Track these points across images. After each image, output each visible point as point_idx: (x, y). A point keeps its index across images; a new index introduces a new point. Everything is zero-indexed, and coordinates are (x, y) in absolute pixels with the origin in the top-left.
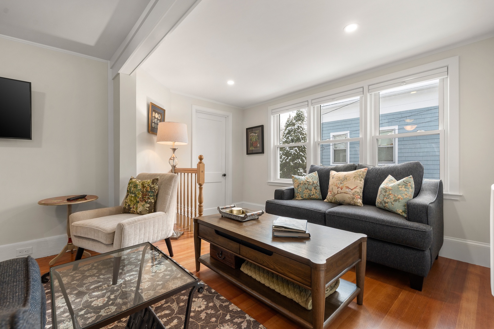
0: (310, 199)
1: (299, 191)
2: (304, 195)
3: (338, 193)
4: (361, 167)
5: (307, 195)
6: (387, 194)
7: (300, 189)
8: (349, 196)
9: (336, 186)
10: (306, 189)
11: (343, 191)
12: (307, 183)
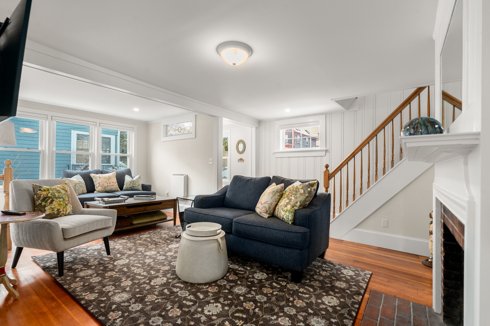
0: (83, 194)
1: (76, 189)
2: (80, 191)
3: (108, 186)
5: (81, 191)
6: (135, 183)
7: (77, 188)
8: (115, 186)
9: (105, 182)
10: (81, 187)
11: (111, 185)
12: (80, 182)
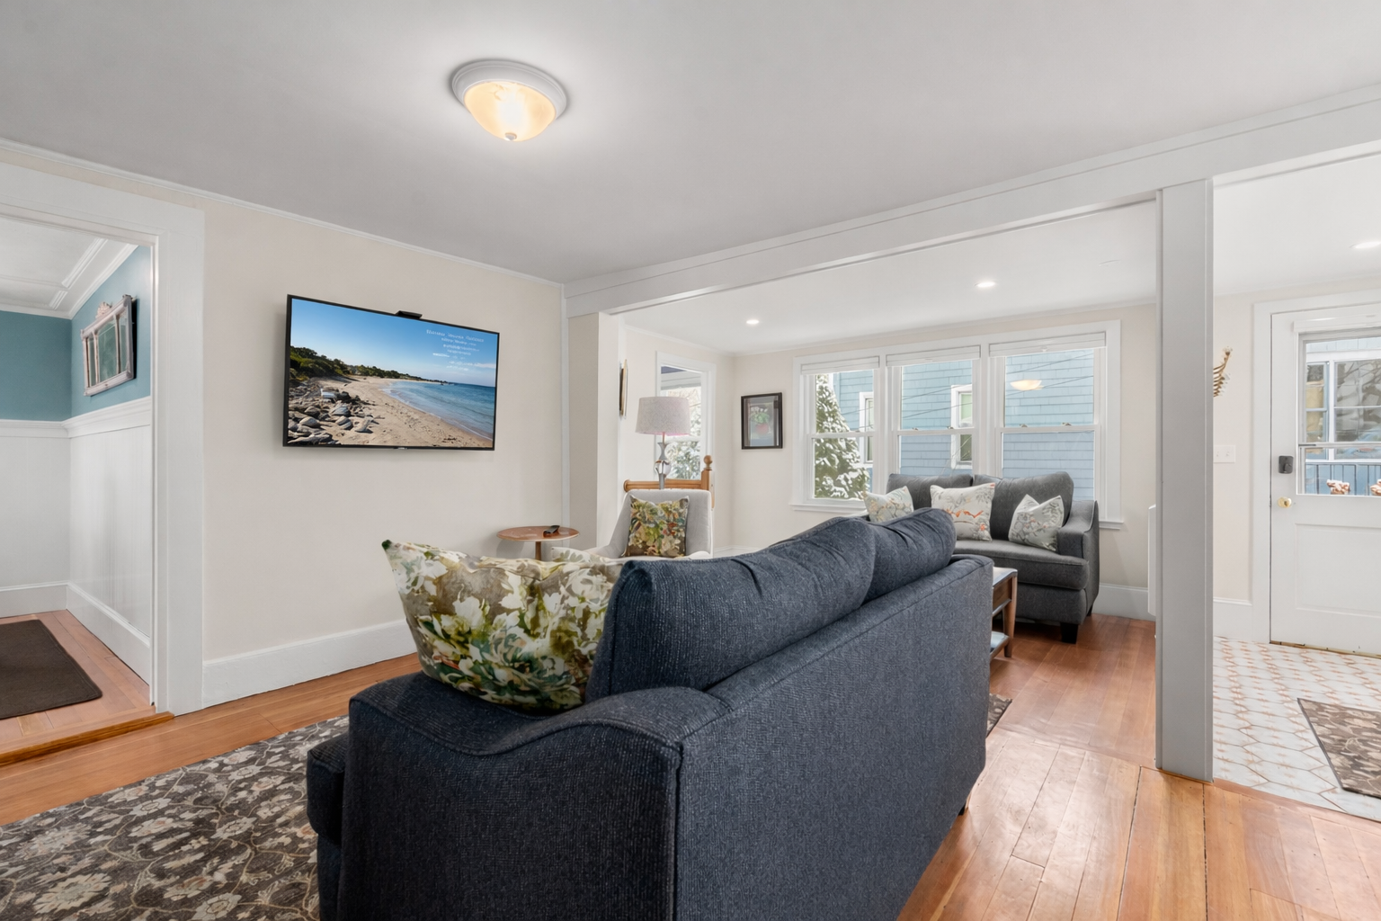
4: (982, 480)
6: (1026, 522)
8: (970, 525)
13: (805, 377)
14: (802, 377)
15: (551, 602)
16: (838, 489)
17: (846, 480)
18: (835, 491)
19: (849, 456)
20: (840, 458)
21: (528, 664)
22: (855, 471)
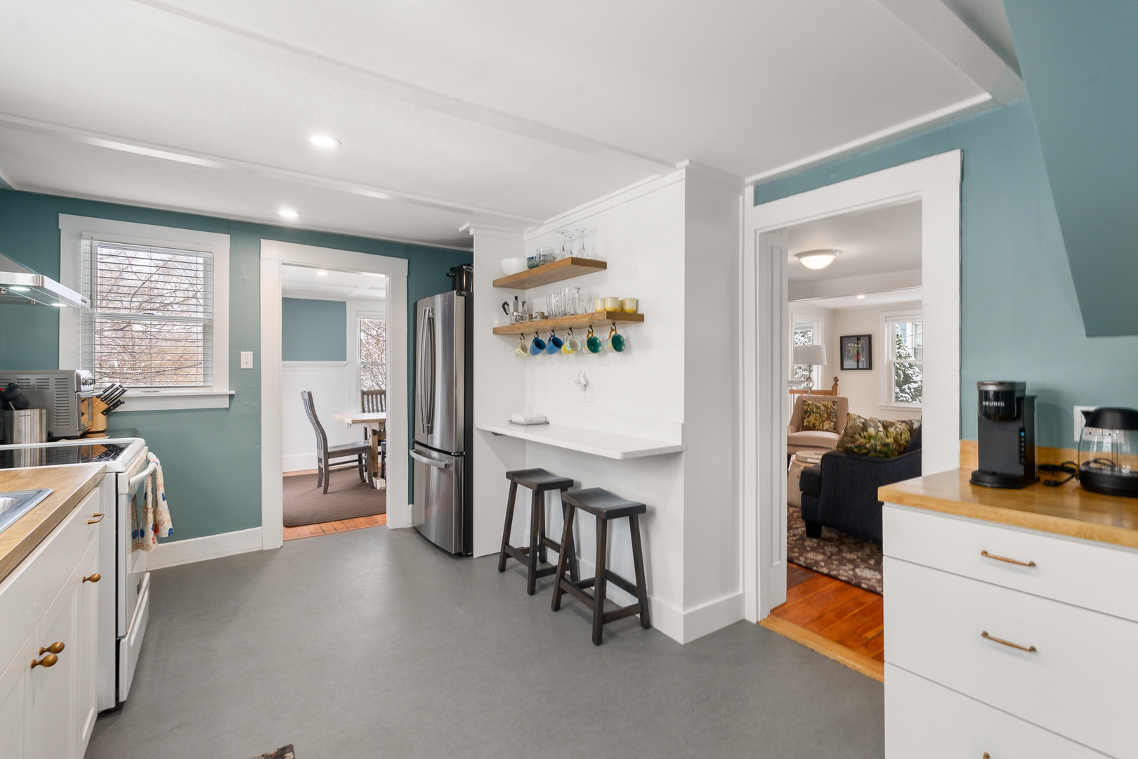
13: (888, 325)
14: (886, 325)
15: (892, 430)
16: (904, 395)
17: (909, 388)
18: (902, 396)
19: (911, 372)
20: (904, 373)
21: (887, 445)
22: (916, 382)
